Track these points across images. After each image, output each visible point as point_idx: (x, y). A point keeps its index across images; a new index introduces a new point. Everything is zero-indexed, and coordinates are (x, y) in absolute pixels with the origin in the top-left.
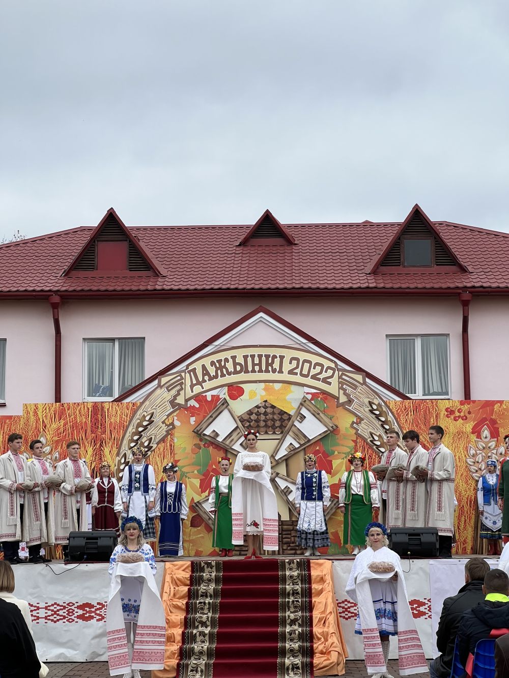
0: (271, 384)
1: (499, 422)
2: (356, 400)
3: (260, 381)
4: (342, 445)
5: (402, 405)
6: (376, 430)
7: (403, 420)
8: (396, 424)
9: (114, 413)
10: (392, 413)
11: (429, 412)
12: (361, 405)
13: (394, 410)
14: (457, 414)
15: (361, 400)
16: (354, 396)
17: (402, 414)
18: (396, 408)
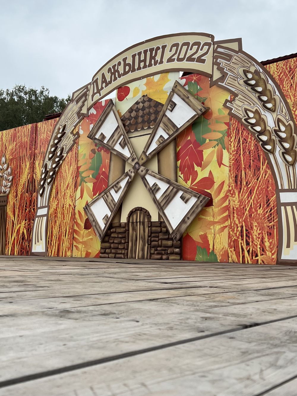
0: (152, 77)
2: (230, 74)
3: (143, 77)
4: (215, 131)
5: (287, 66)
6: (252, 105)
7: (286, 86)
8: (277, 93)
9: (43, 131)
10: (273, 80)
12: (236, 77)
13: (276, 76)
15: (235, 72)
16: (228, 69)
17: (286, 77)
18: (278, 73)
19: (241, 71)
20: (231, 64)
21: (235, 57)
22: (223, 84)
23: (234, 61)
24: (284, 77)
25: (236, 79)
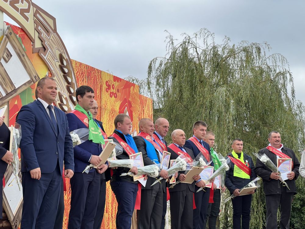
1: (133, 106)
2: (49, 50)
5: (80, 67)
6: (63, 91)
11: (97, 82)
12: (54, 57)
14: (112, 90)
15: (54, 50)
16: (48, 44)
17: (80, 78)
18: (76, 70)
19: (58, 53)
20: (50, 40)
21: (52, 35)
22: (45, 58)
23: (51, 38)
24: (79, 76)
25: (54, 59)
